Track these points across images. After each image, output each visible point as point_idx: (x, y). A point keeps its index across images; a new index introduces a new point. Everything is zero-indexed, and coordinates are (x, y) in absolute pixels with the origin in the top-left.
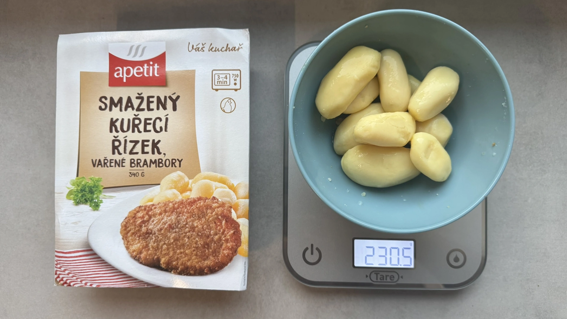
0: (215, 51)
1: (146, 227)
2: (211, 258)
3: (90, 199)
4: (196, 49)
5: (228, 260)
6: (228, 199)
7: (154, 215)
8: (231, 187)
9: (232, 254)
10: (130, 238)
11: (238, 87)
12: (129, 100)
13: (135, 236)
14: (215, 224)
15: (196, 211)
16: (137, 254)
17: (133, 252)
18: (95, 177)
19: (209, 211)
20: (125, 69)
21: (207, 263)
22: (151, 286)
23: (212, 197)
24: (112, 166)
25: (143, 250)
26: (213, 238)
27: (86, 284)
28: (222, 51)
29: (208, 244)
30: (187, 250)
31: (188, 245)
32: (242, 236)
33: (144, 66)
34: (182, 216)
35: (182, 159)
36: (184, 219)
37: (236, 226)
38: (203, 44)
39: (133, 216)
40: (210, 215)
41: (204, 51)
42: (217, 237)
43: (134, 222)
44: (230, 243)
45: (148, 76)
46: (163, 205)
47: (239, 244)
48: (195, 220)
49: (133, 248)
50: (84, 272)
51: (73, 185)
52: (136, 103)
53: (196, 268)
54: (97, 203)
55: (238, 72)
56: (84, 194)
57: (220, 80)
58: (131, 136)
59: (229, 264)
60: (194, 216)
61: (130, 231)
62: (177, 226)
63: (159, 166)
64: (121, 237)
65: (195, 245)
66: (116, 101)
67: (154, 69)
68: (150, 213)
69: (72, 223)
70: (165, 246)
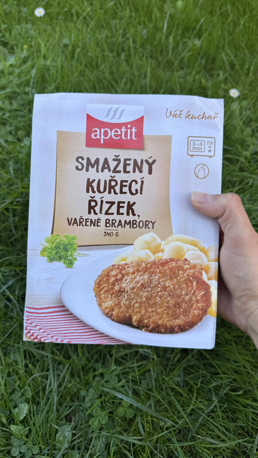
0: (192, 118)
1: (119, 286)
2: (182, 317)
3: (64, 256)
4: (173, 115)
5: (198, 320)
6: (199, 262)
7: (127, 274)
8: (202, 250)
9: (202, 314)
10: (103, 295)
11: (212, 154)
12: (106, 161)
13: (108, 294)
14: (186, 285)
15: (168, 272)
16: (110, 311)
17: (105, 309)
18: (71, 236)
19: (181, 272)
21: (178, 322)
22: (122, 343)
23: (184, 259)
24: (88, 225)
25: (115, 307)
26: (184, 298)
27: (57, 340)
28: (198, 119)
30: (159, 309)
31: (160, 304)
32: (212, 297)
33: (122, 129)
34: (154, 276)
35: (155, 222)
36: (157, 279)
37: (207, 288)
38: (181, 111)
39: (107, 274)
40: (181, 276)
41: (181, 117)
42: (187, 297)
43: (108, 280)
44: (200, 303)
45: (126, 138)
46: (136, 264)
47: (209, 305)
48: (167, 280)
49: (105, 306)
50: (55, 328)
51: (48, 242)
52: (112, 165)
53: (167, 326)
54: (71, 261)
55: (213, 140)
56: (58, 251)
57: (195, 146)
58: (108, 197)
59: (199, 323)
60: (166, 276)
61: (103, 288)
62: (149, 286)
63: (133, 227)
64: (94, 294)
66: (93, 162)
67: (131, 132)
68: (123, 272)
69: (45, 280)
70: (137, 304)
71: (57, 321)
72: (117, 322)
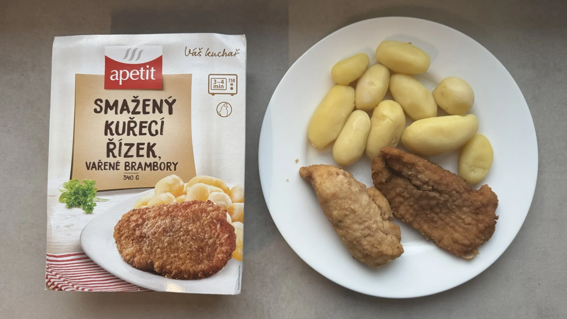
0: (212, 56)
1: (140, 231)
2: (206, 262)
3: (83, 202)
4: (192, 53)
5: (222, 264)
6: (224, 203)
7: (149, 219)
8: (227, 191)
9: (227, 257)
10: (124, 241)
11: (234, 91)
12: (125, 103)
13: (129, 239)
14: (209, 228)
15: (191, 215)
16: (131, 258)
17: (126, 256)
18: (90, 180)
20: (121, 72)
21: (201, 267)
22: (144, 290)
23: (207, 201)
24: (107, 169)
25: (137, 253)
26: (207, 242)
27: (77, 288)
28: (219, 56)
29: (202, 248)
30: (181, 254)
31: (182, 249)
32: (236, 240)
33: (141, 69)
34: (176, 220)
35: (177, 163)
36: (179, 222)
37: (230, 230)
38: (200, 49)
39: (127, 219)
40: (205, 219)
41: (200, 55)
42: (211, 241)
43: (128, 225)
44: (224, 247)
45: (144, 79)
46: (157, 208)
47: (234, 248)
48: (190, 223)
49: (126, 252)
50: (76, 276)
51: (66, 187)
52: (132, 106)
53: (190, 272)
54: (91, 206)
55: (235, 77)
56: (77, 197)
57: (216, 85)
58: (126, 139)
59: (224, 268)
60: (188, 220)
61: (123, 234)
62: (171, 230)
63: (154, 170)
64: (114, 240)
65: (189, 249)
66: (111, 104)
67: (150, 73)
68: (144, 216)
69: (64, 227)
70: (159, 250)
71: (77, 269)
72: (139, 268)
